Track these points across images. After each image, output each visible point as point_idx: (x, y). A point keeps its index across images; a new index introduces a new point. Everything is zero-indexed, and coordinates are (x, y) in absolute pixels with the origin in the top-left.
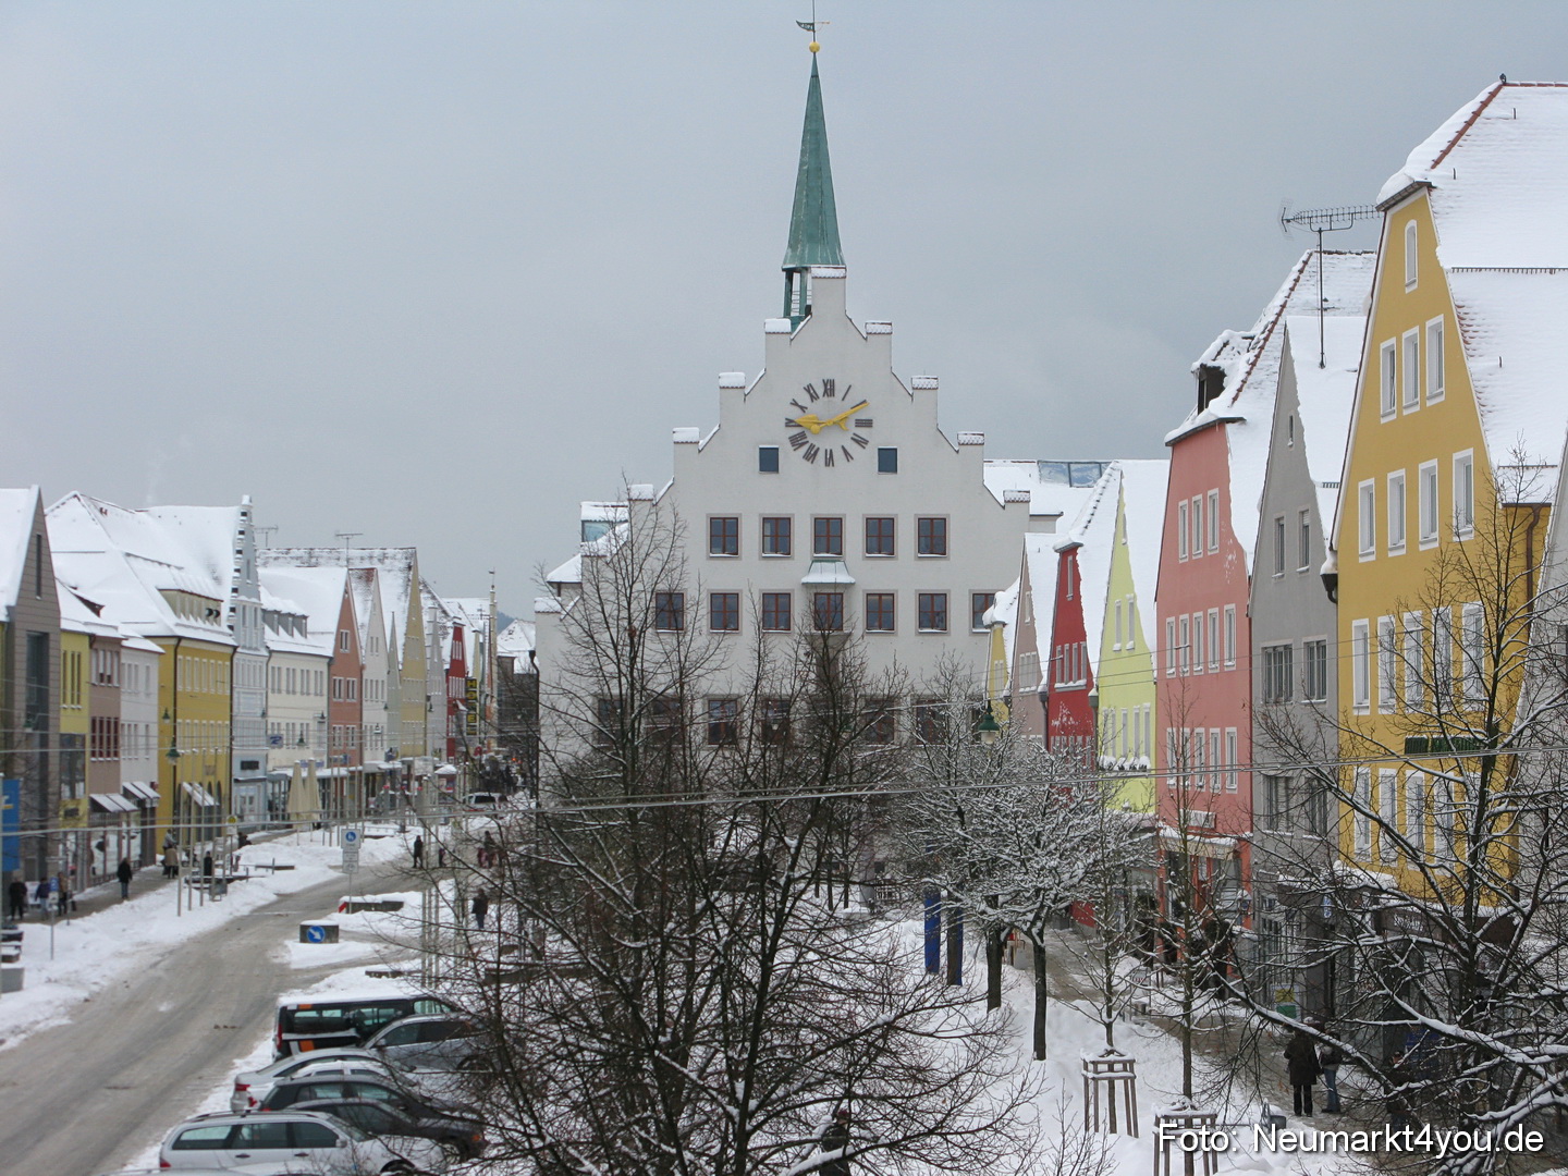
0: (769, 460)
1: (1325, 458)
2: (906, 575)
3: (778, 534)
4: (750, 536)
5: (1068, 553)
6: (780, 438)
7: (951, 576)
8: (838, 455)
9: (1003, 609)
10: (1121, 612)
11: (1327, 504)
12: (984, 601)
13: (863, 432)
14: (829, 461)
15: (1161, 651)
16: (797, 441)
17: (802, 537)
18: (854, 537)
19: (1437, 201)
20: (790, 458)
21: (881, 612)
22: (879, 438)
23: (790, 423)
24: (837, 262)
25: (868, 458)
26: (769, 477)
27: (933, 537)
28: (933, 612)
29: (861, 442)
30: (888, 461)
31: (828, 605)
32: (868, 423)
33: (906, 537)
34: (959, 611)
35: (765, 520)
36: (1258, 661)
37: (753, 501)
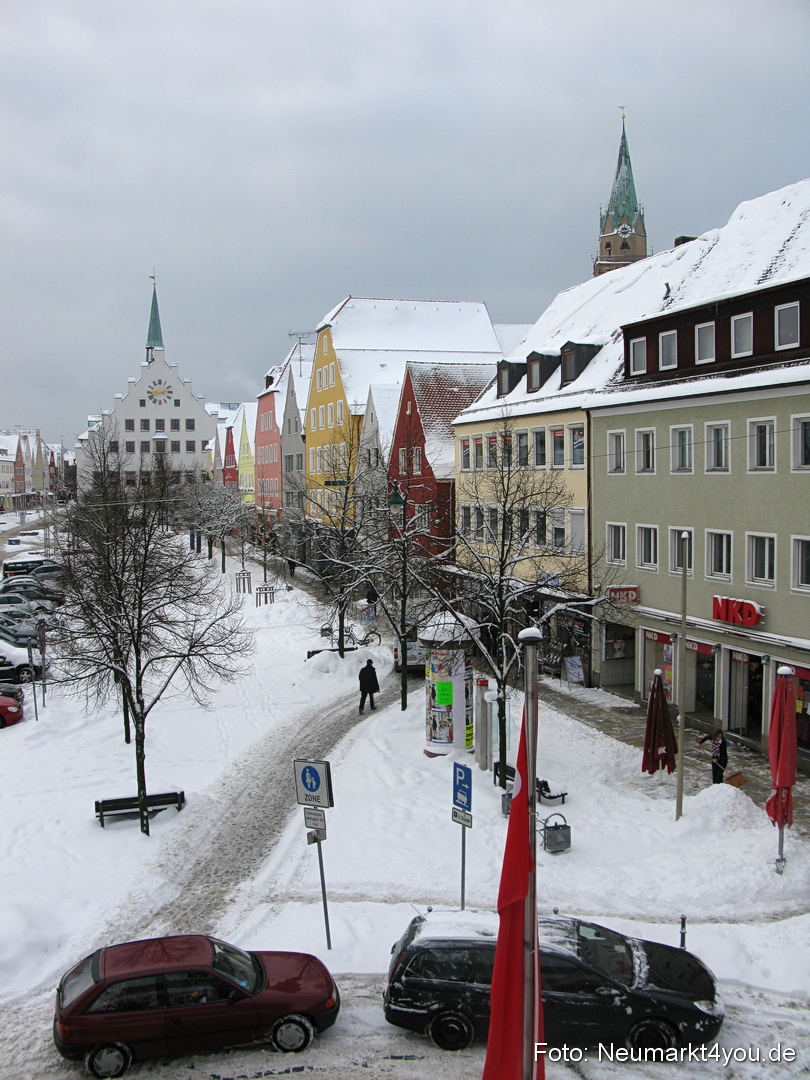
0: (143, 403)
1: (302, 402)
2: (183, 436)
3: (145, 424)
4: (137, 425)
5: (229, 429)
6: (146, 397)
7: (196, 436)
8: (163, 401)
9: (211, 445)
10: (245, 446)
11: (302, 415)
12: (205, 443)
13: (170, 395)
14: (160, 403)
15: (256, 457)
16: (151, 398)
17: (153, 425)
18: (168, 425)
19: (332, 330)
20: (149, 402)
21: (176, 447)
22: (174, 397)
23: (148, 392)
24: (162, 345)
25: (171, 402)
26: (142, 408)
27: (190, 425)
28: (191, 446)
29: (169, 398)
30: (177, 403)
31: (161, 445)
32: (171, 392)
33: (183, 425)
34: (198, 446)
35: (142, 420)
36: (284, 460)
37: (138, 415)
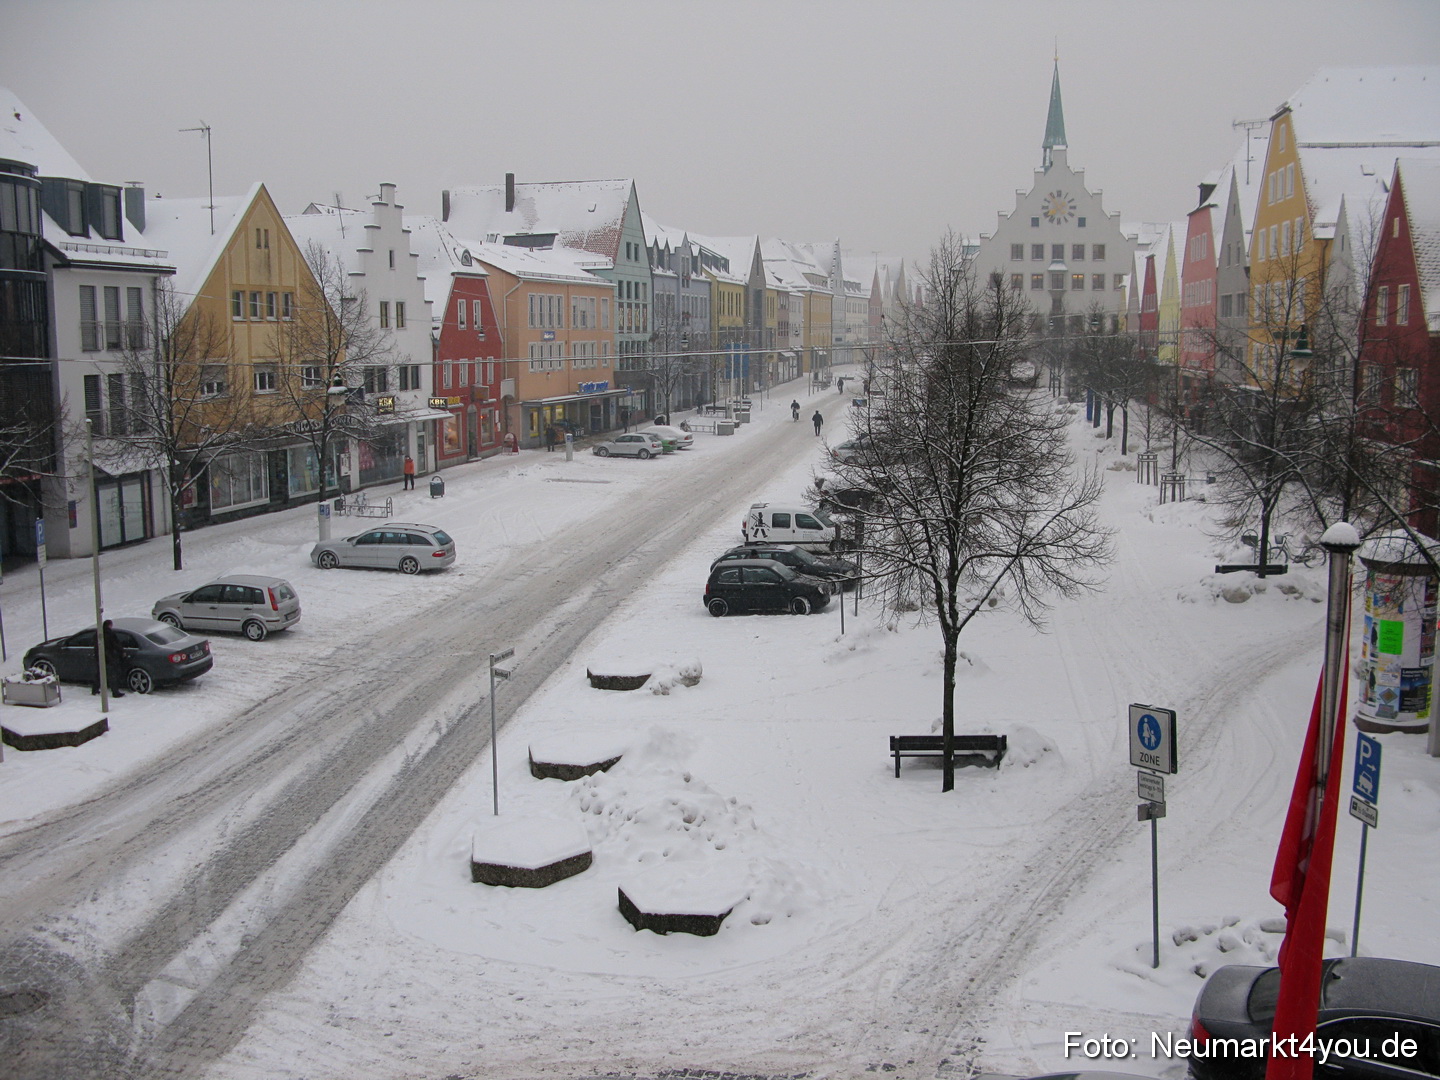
0: (1035, 222)
1: (1248, 222)
2: (1088, 267)
3: (1038, 251)
4: (1028, 251)
5: (1151, 259)
6: (1039, 214)
7: (1106, 268)
8: (1062, 220)
9: (1127, 281)
10: (1170, 281)
11: (1247, 239)
12: (1119, 278)
13: (1072, 211)
14: (1059, 222)
15: (1183, 297)
16: (1046, 215)
17: (1048, 252)
18: (1068, 252)
19: (1294, 116)
20: (1044, 222)
21: (1078, 284)
22: (1078, 214)
23: (1044, 208)
24: (1064, 143)
25: (1074, 221)
26: (1035, 229)
27: (1100, 252)
28: (1099, 283)
29: (1072, 215)
30: (1082, 222)
31: (1058, 279)
32: (1074, 208)
33: (1089, 253)
34: (1109, 282)
35: (1034, 246)
36: (1219, 302)
37: (1028, 238)
